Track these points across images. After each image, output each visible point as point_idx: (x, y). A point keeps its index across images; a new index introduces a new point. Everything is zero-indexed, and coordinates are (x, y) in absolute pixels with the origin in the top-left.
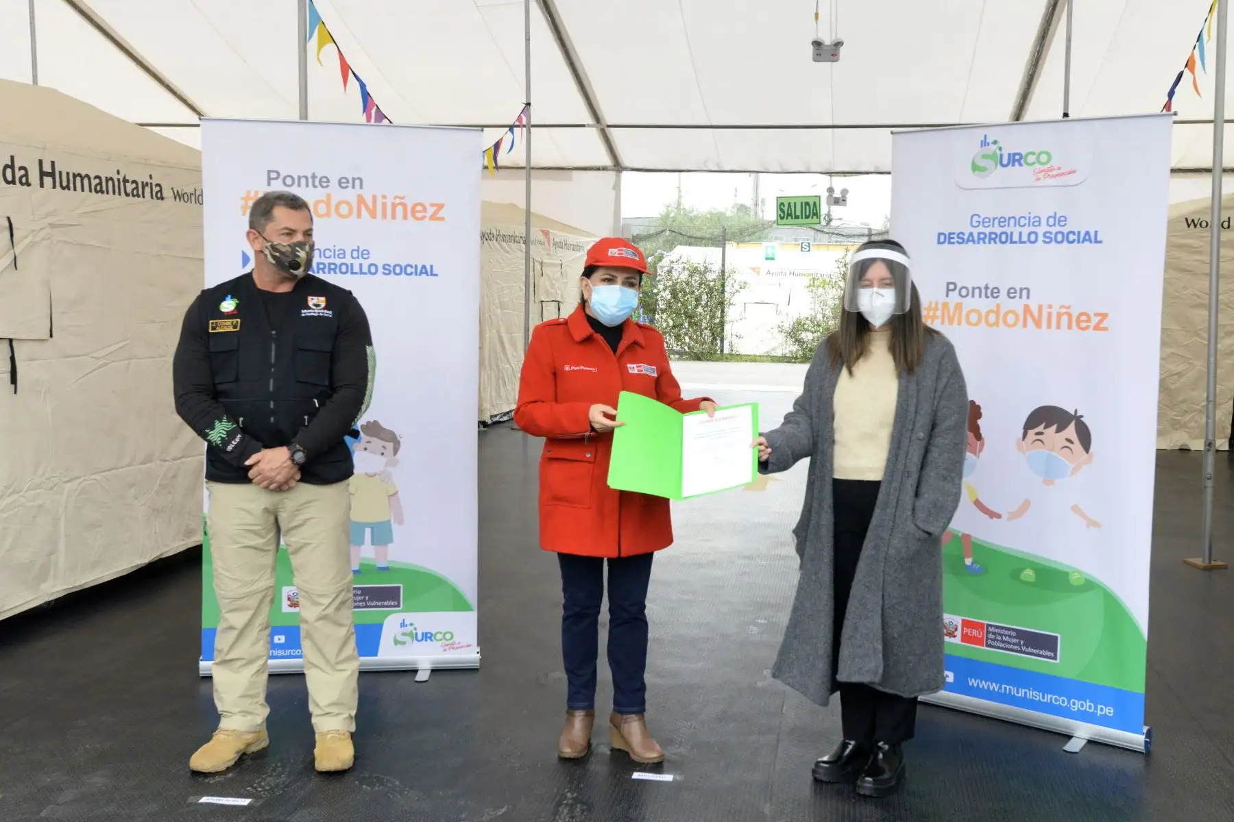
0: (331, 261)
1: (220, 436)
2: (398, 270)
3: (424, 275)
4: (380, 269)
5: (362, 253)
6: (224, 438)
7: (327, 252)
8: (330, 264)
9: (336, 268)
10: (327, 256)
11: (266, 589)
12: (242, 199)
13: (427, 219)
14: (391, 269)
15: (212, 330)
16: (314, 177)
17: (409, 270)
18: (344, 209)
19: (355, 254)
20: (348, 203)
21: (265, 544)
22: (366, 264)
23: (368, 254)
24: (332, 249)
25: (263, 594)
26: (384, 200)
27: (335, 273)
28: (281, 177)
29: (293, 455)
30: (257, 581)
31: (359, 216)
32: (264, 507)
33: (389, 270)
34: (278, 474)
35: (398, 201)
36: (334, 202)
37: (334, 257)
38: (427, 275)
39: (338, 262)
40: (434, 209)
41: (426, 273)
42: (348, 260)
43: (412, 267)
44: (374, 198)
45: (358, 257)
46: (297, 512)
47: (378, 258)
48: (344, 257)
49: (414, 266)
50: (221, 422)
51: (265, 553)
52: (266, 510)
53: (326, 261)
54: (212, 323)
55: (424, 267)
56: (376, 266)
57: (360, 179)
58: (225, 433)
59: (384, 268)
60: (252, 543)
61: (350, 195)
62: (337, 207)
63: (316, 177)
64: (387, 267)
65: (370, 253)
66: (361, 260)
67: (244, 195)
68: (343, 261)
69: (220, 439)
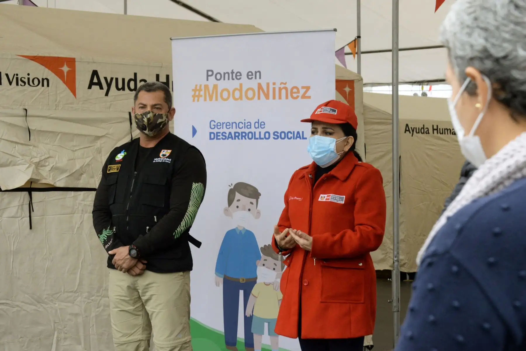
0: (243, 130)
1: (104, 239)
2: (283, 136)
3: (298, 139)
4: (272, 136)
5: (260, 124)
6: (106, 240)
7: (241, 124)
8: (242, 133)
9: (246, 135)
10: (240, 127)
11: (140, 340)
12: (193, 90)
13: (300, 98)
14: (279, 135)
15: (109, 171)
16: (232, 73)
17: (290, 135)
18: (250, 94)
19: (257, 125)
20: (253, 90)
21: (134, 310)
22: (263, 131)
23: (264, 125)
24: (243, 122)
25: (137, 344)
26: (274, 86)
27: (245, 139)
28: (214, 75)
29: (130, 251)
30: (132, 334)
31: (259, 98)
32: (128, 285)
33: (278, 136)
34: (124, 263)
35: (282, 86)
36: (244, 89)
37: (245, 128)
38: (300, 139)
39: (247, 131)
40: (304, 90)
41: (300, 137)
42: (253, 130)
43: (291, 133)
44: (268, 84)
45: (258, 127)
46: (145, 290)
47: (270, 128)
48: (250, 128)
49: (292, 132)
50: (106, 230)
51: (137, 317)
52: (129, 287)
53: (240, 131)
54: (109, 167)
55: (298, 133)
56: (269, 133)
57: (260, 72)
58: (106, 237)
59: (274, 134)
60: (126, 309)
61: (253, 84)
62: (246, 92)
63: (234, 73)
64: (276, 134)
65: (266, 124)
66: (260, 129)
67: (194, 88)
68: (250, 130)
69: (103, 240)
